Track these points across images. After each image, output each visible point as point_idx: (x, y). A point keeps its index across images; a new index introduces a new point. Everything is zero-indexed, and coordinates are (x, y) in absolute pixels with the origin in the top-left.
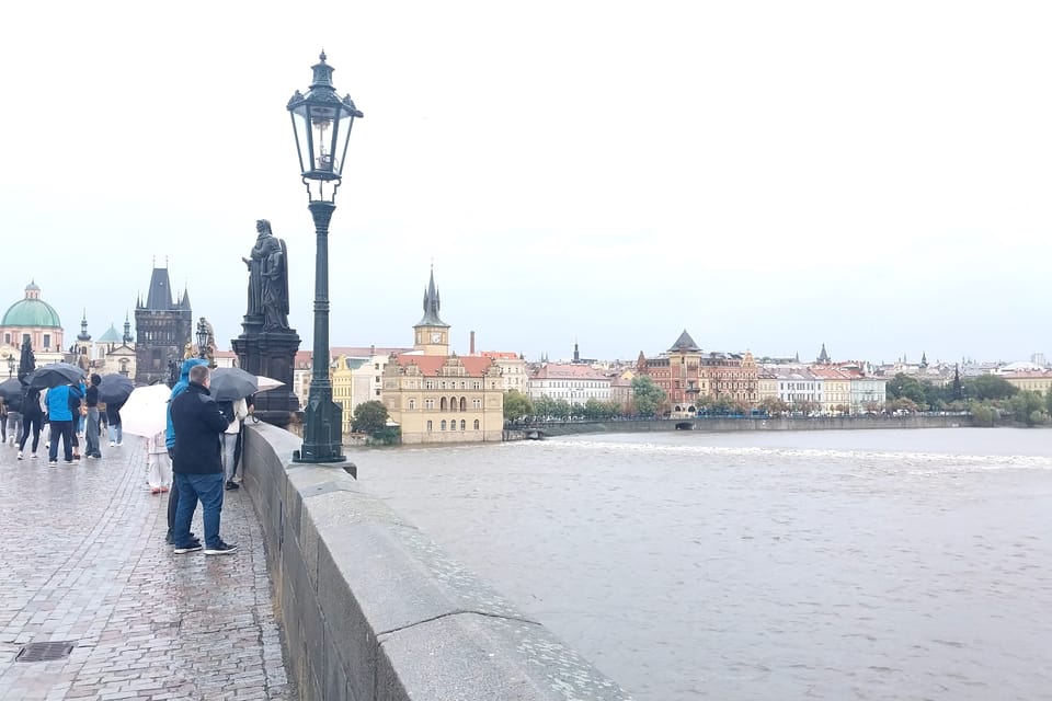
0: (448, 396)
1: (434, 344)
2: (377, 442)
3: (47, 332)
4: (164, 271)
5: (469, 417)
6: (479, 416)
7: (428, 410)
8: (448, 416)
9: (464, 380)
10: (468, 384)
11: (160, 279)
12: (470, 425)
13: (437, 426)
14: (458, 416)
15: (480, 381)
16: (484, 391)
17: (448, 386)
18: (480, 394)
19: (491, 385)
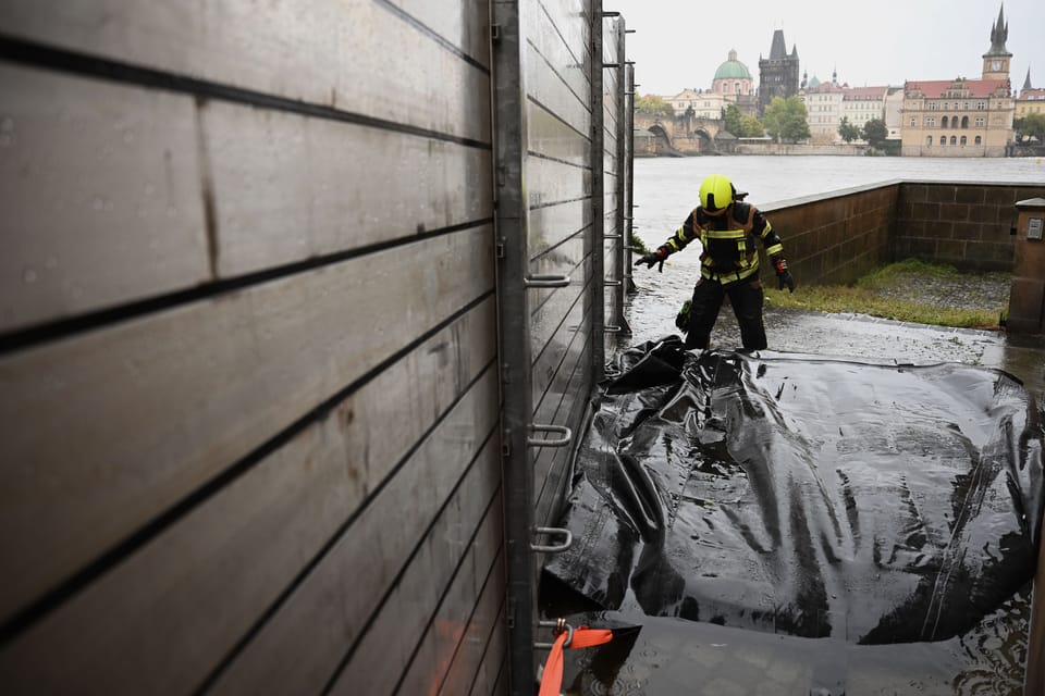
0: (950, 117)
1: (994, 72)
2: (879, 152)
3: (737, 81)
4: (781, 32)
5: (971, 134)
6: (981, 133)
7: (930, 127)
8: (949, 133)
9: (968, 101)
10: (972, 105)
11: (778, 37)
12: (971, 141)
13: (936, 141)
14: (959, 133)
15: (985, 101)
16: (988, 111)
17: (951, 107)
18: (986, 113)
19: (996, 104)
